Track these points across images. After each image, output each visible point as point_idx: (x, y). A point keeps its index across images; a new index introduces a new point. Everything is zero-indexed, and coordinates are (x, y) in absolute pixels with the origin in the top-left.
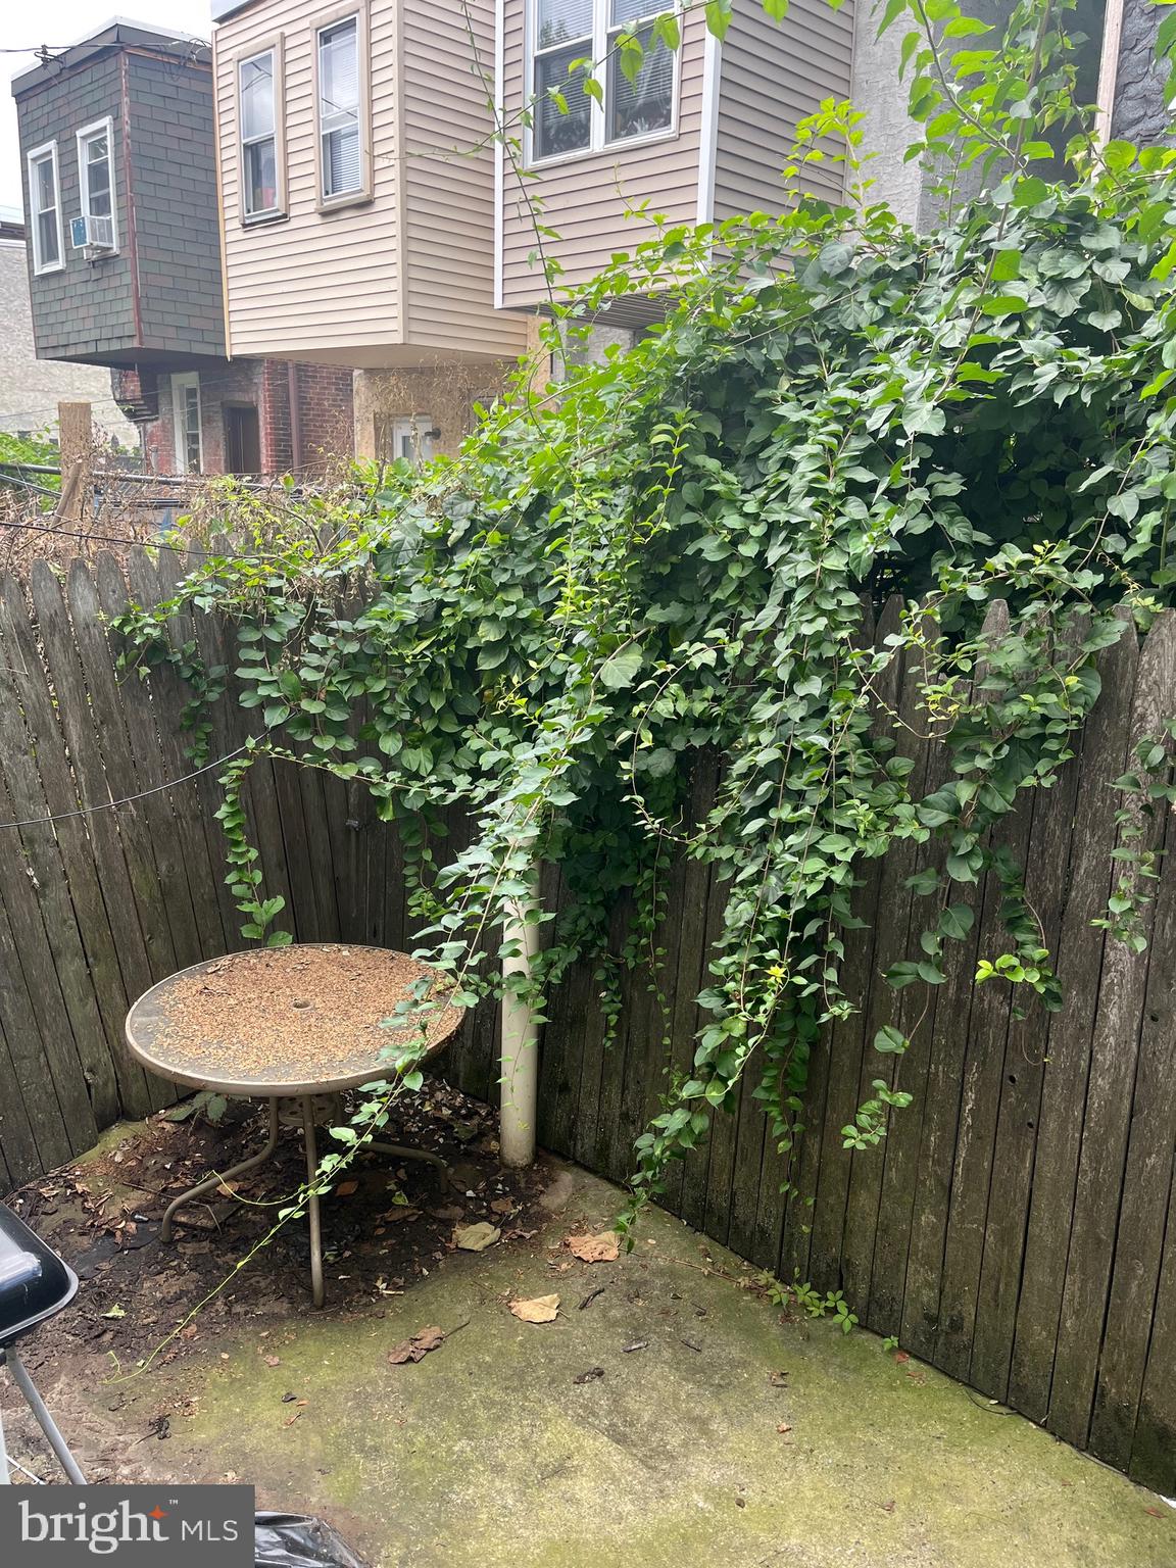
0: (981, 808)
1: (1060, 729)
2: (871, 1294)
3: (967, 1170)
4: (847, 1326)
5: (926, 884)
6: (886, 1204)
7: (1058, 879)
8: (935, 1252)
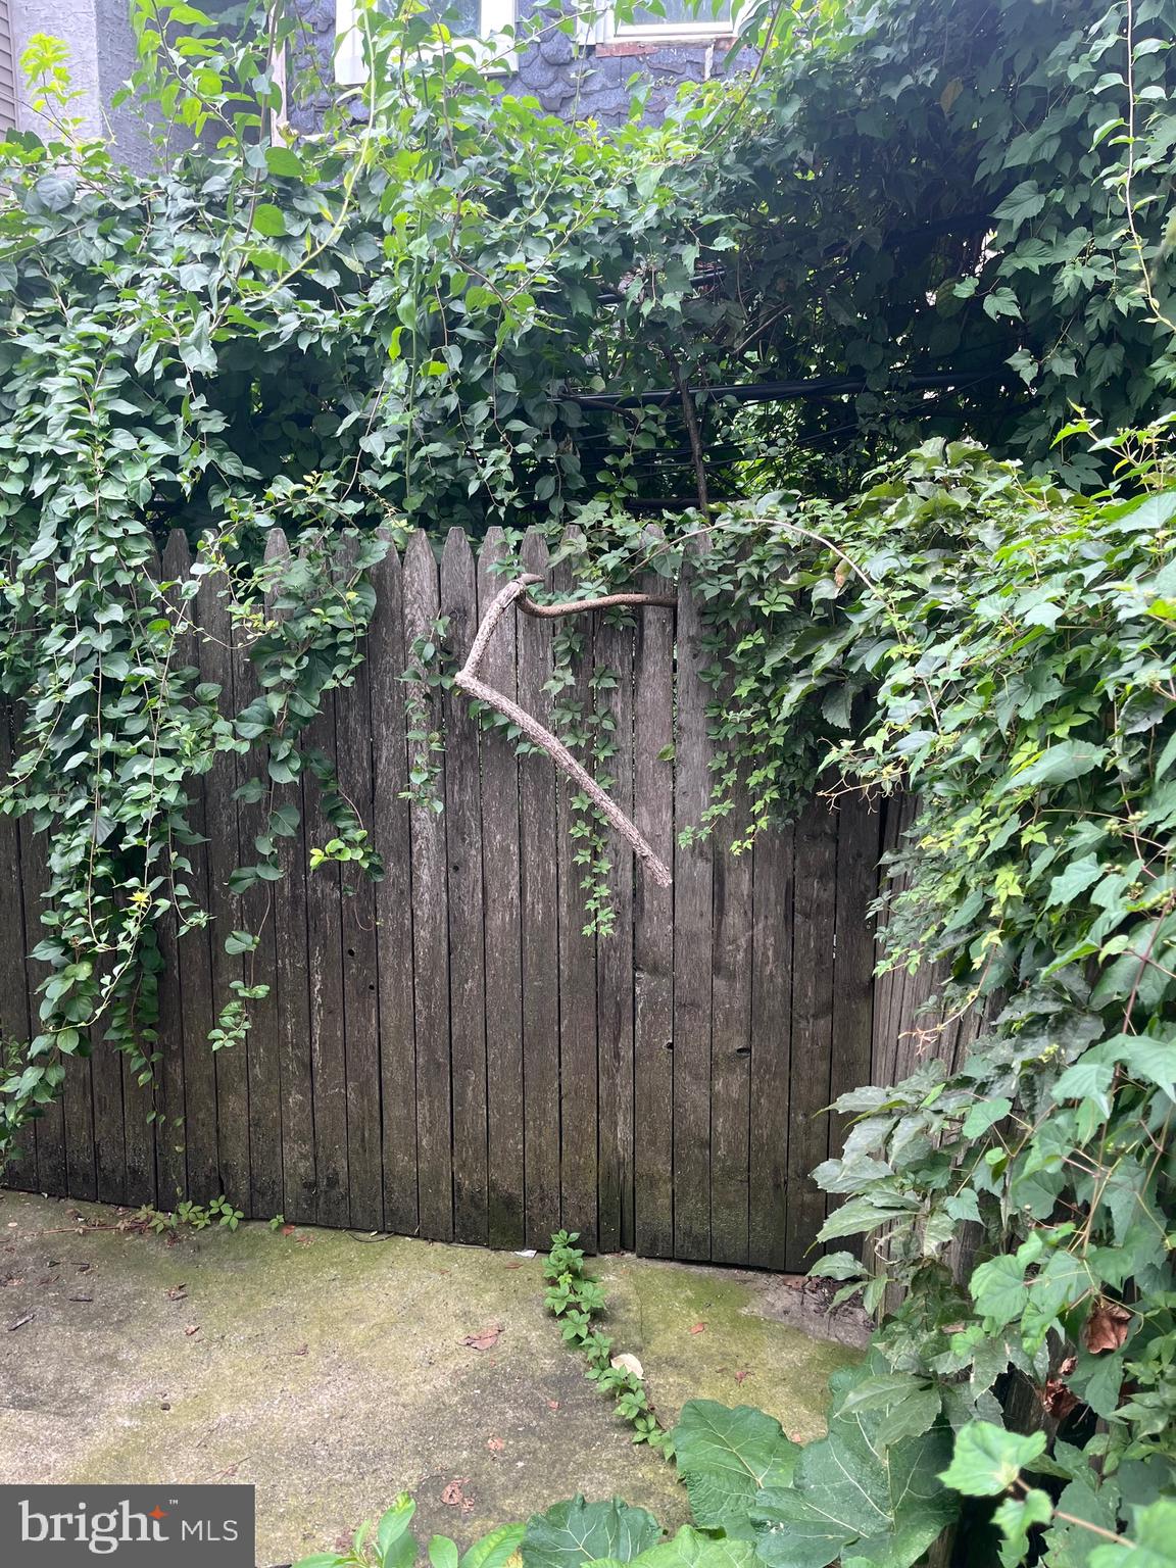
0: (292, 715)
1: (349, 638)
2: (252, 1186)
3: (323, 1044)
4: (234, 1223)
5: (253, 793)
6: (255, 1099)
7: (364, 770)
8: (306, 1126)
